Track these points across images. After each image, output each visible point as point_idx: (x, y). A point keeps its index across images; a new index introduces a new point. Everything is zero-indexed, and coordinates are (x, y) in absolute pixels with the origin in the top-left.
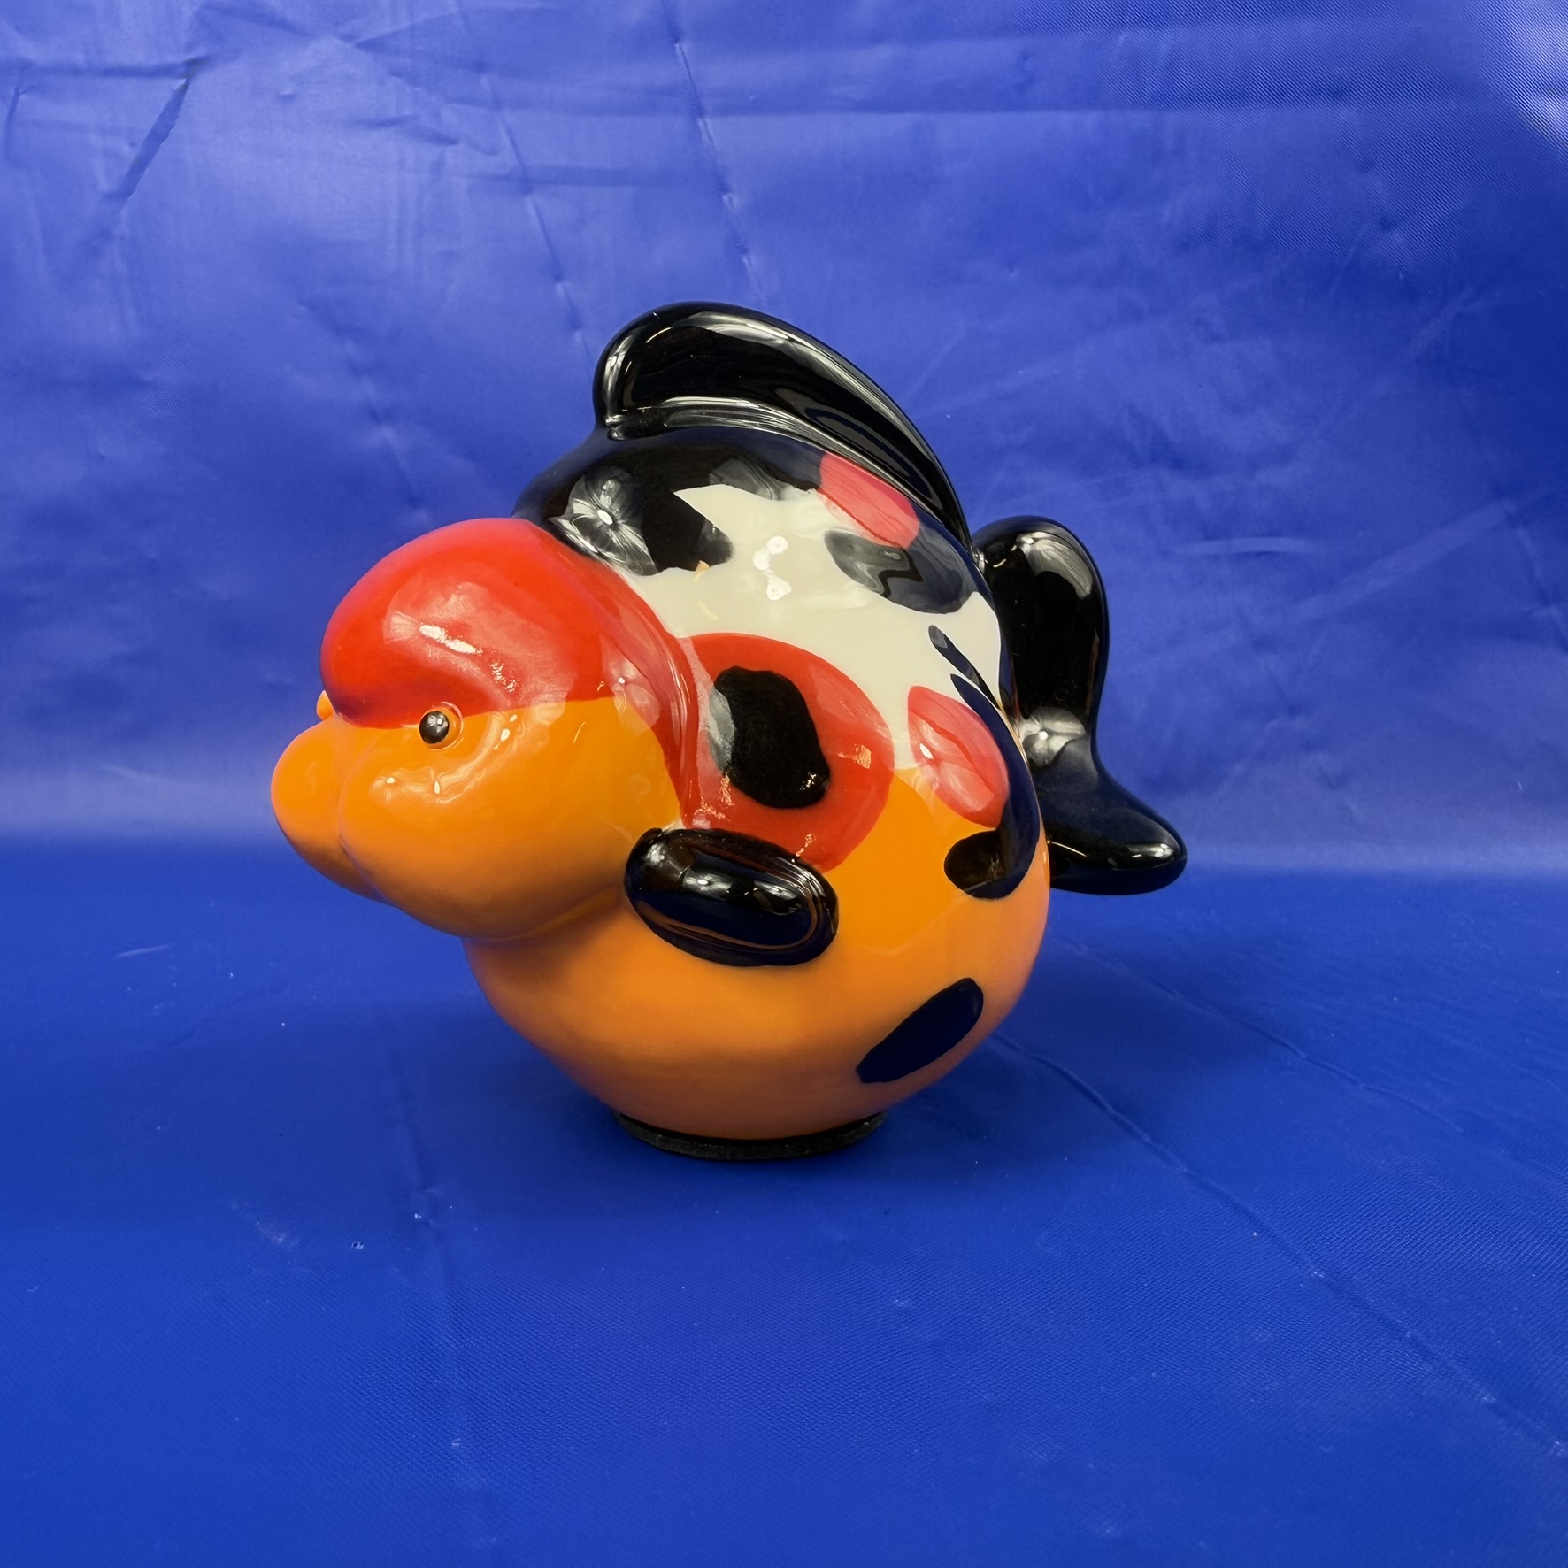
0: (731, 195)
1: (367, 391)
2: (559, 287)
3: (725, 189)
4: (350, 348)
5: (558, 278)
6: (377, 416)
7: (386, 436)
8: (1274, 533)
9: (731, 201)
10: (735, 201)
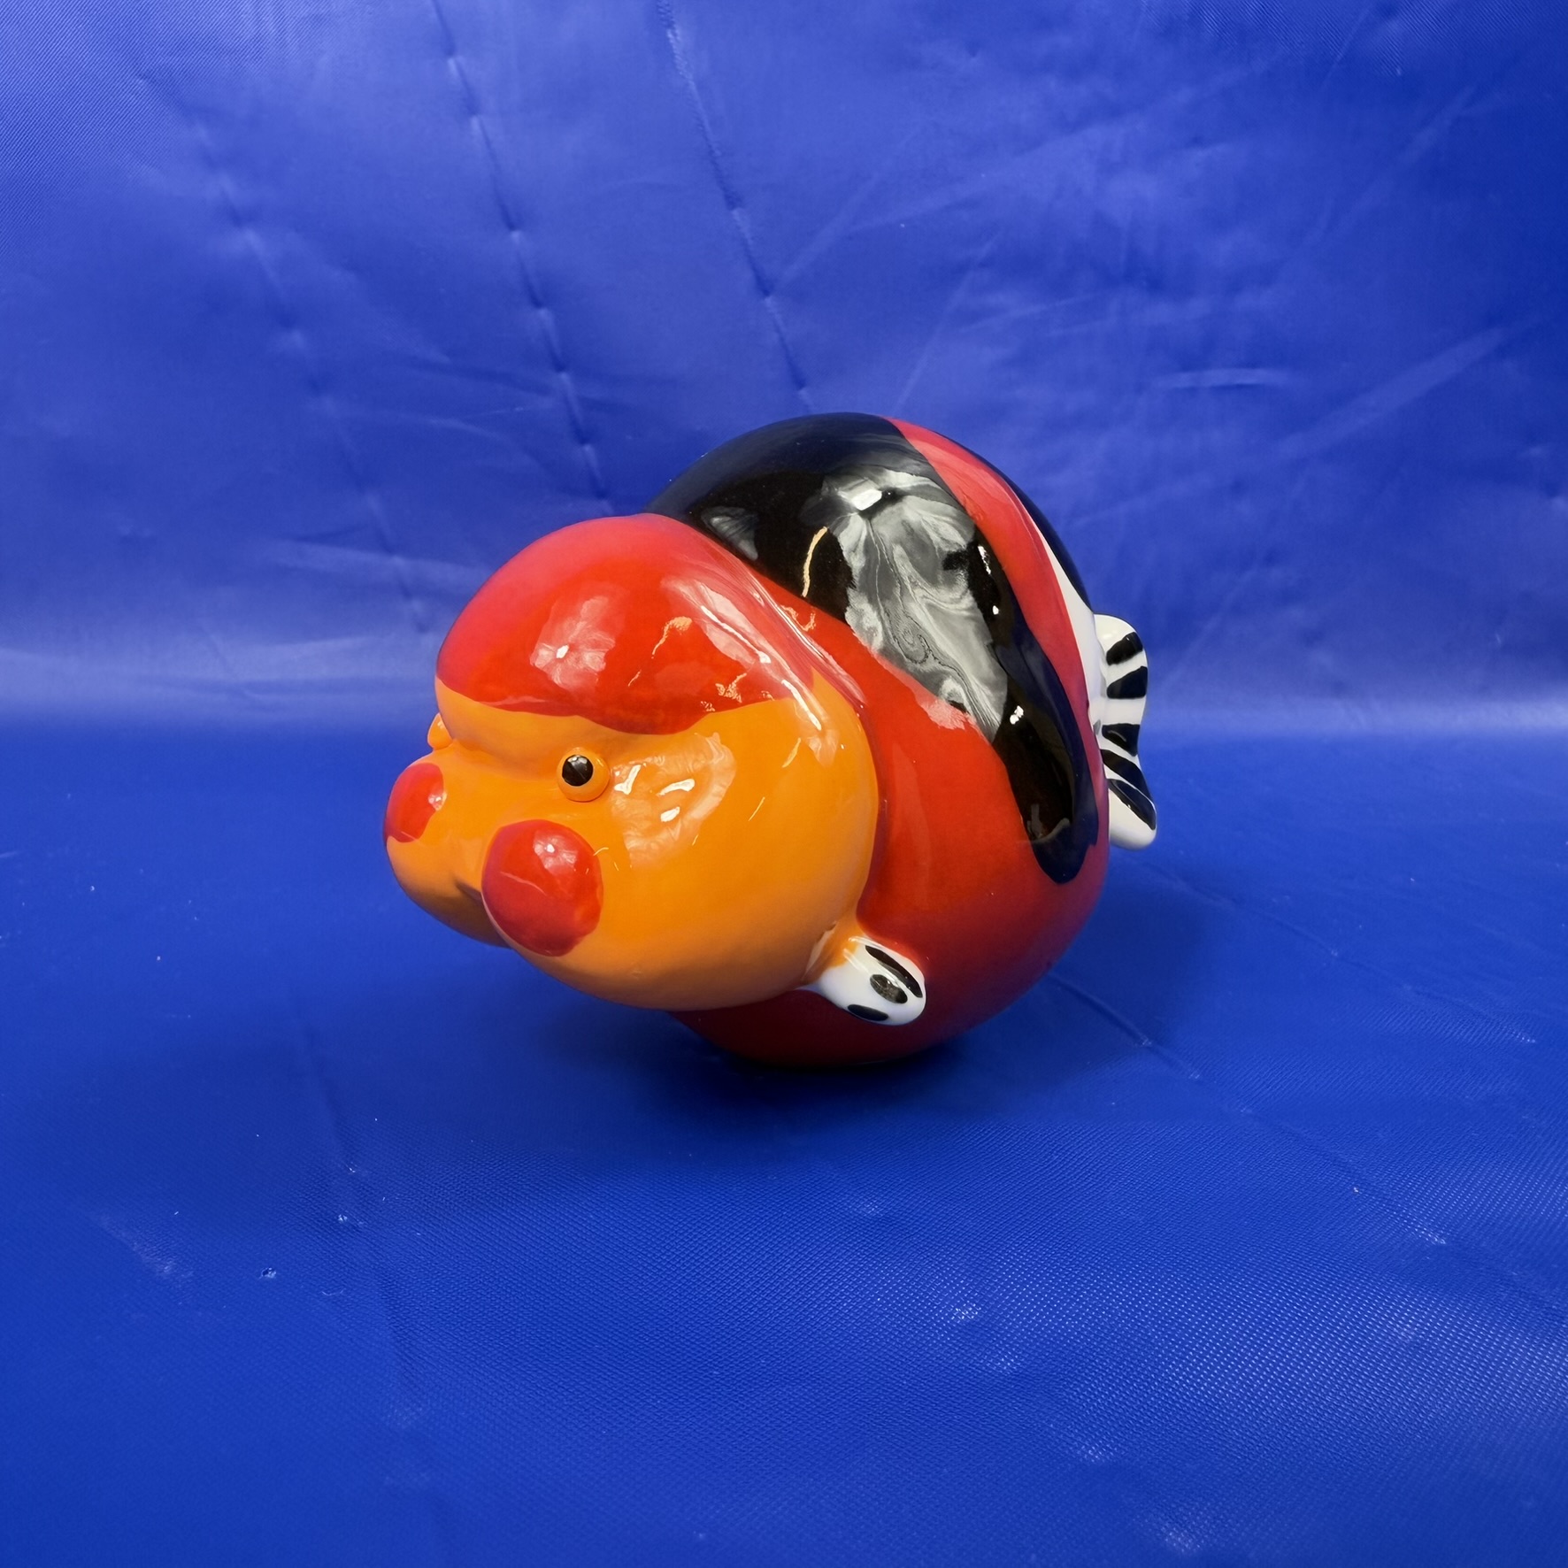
1: (226, 186)
4: (202, 133)
5: (450, 51)
6: (237, 218)
7: (250, 240)
8: (1253, 364)
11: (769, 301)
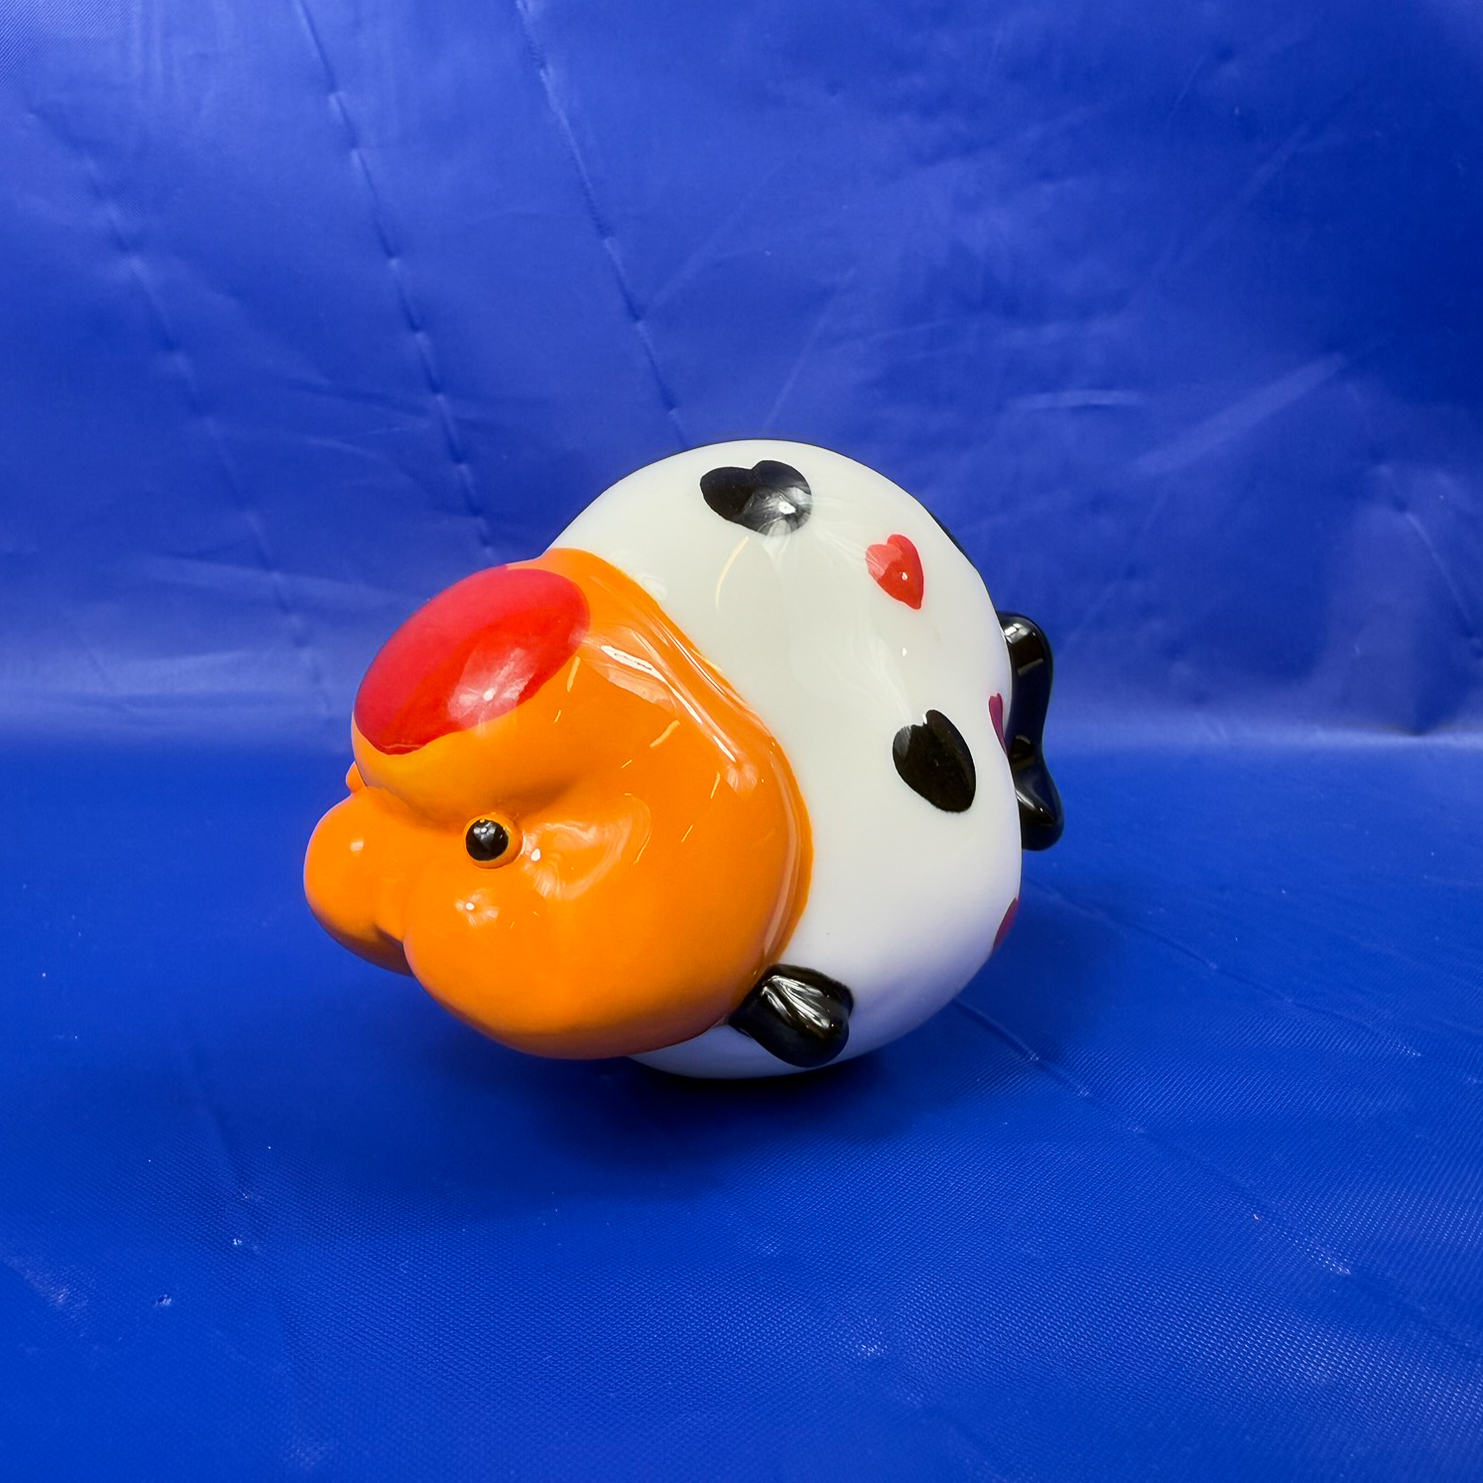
1: (111, 214)
2: (332, 99)
4: (91, 165)
5: (332, 87)
6: (123, 245)
8: (1107, 386)
11: (640, 326)
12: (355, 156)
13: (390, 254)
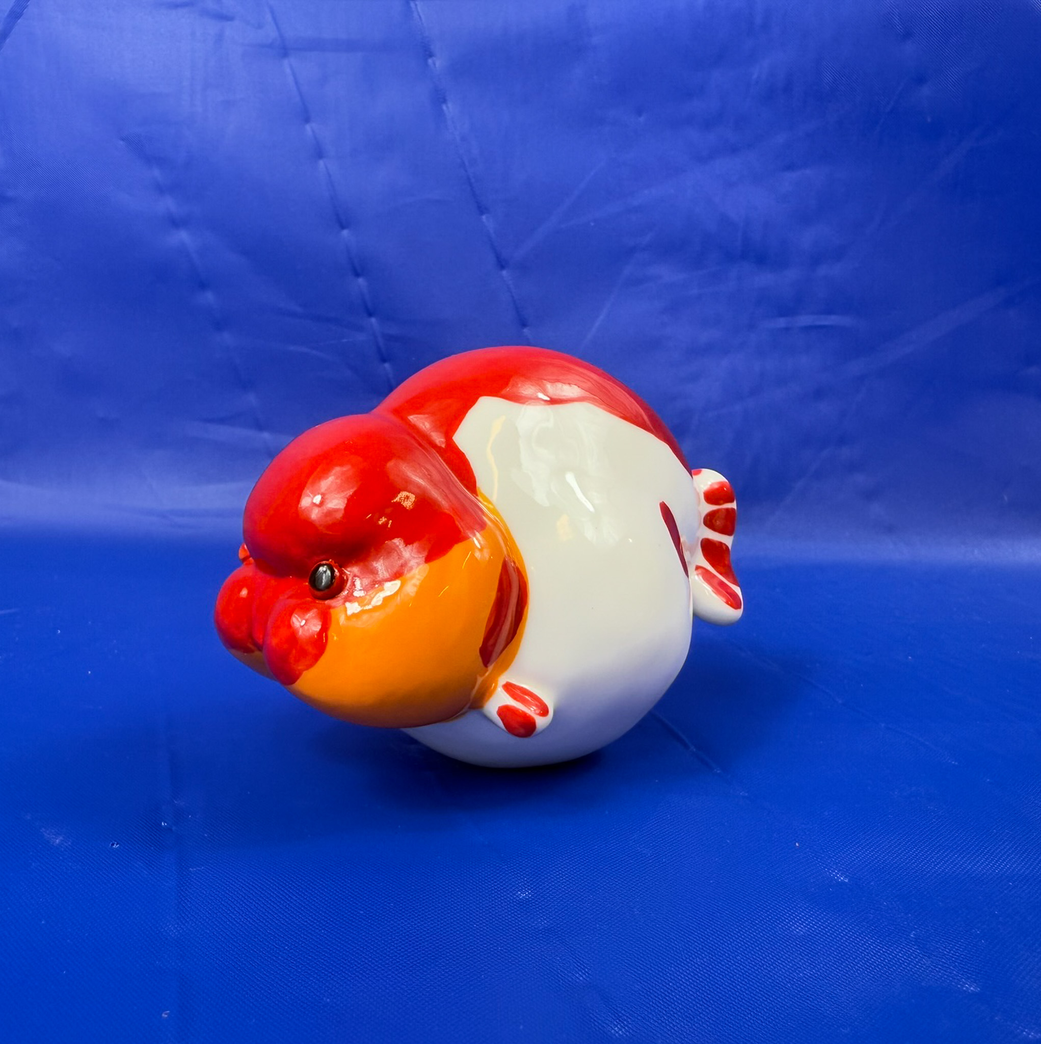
0: (434, 58)
1: (168, 204)
2: (308, 127)
3: (431, 55)
4: (156, 173)
5: (307, 120)
6: (175, 223)
7: (183, 236)
8: (829, 312)
9: (434, 64)
10: (438, 63)
11: (504, 273)
12: (321, 163)
13: (343, 227)
